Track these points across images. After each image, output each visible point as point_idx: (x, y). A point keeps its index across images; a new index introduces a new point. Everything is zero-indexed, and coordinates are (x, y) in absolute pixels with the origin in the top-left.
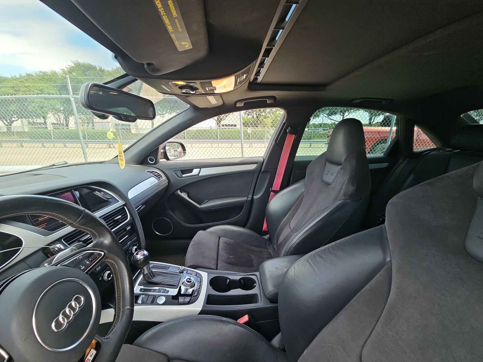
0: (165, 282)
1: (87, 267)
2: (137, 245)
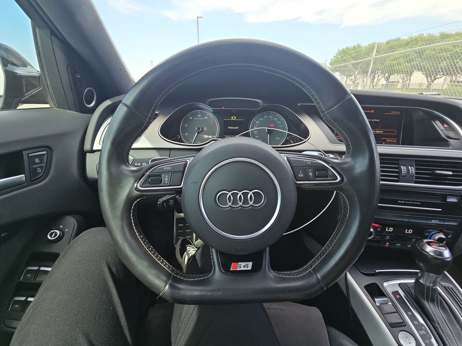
0: (441, 327)
1: (307, 180)
2: (449, 237)
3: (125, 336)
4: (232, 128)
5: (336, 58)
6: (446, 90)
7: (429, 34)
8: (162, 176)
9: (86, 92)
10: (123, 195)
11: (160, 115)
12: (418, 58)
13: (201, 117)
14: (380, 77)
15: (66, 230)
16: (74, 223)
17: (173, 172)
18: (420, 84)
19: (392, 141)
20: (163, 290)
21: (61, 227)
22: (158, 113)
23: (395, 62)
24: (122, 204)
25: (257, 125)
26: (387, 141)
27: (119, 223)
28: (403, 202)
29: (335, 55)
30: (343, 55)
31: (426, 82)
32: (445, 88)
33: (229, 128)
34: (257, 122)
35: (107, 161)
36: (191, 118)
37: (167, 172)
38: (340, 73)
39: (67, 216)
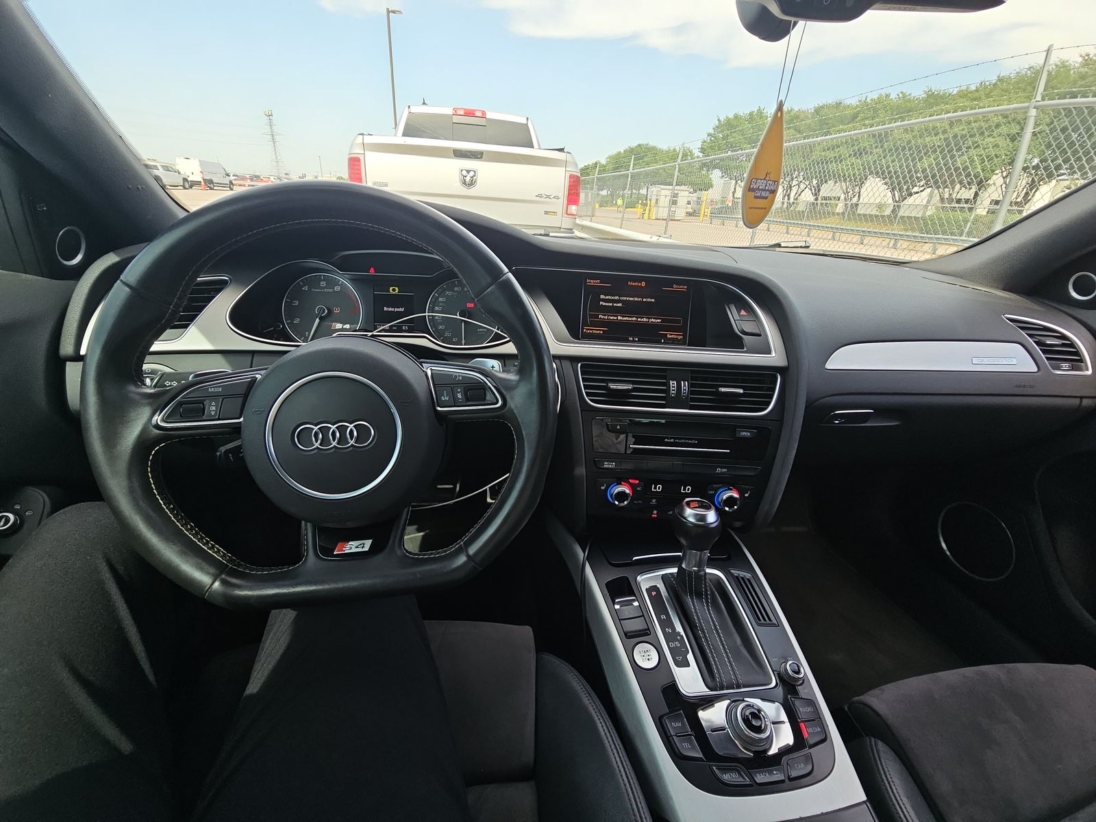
1: (453, 404)
2: (746, 495)
3: (142, 670)
4: (390, 309)
5: (712, 138)
6: (931, 218)
7: (902, 93)
8: (205, 403)
9: (62, 234)
10: (131, 435)
11: (232, 282)
12: (876, 147)
13: (325, 288)
14: (802, 186)
15: (27, 513)
16: (44, 502)
17: (225, 396)
18: (880, 206)
19: (676, 337)
20: (209, 588)
21: (17, 507)
22: (226, 278)
23: (831, 154)
24: (129, 451)
25: (441, 304)
26: (669, 336)
27: (125, 483)
28: (672, 440)
29: (712, 131)
30: (726, 132)
31: (890, 201)
32: (928, 213)
33: (385, 309)
34: (440, 299)
35: (96, 380)
36: (306, 288)
37: (214, 396)
38: (720, 173)
39: (30, 488)
